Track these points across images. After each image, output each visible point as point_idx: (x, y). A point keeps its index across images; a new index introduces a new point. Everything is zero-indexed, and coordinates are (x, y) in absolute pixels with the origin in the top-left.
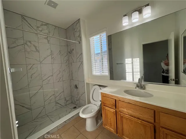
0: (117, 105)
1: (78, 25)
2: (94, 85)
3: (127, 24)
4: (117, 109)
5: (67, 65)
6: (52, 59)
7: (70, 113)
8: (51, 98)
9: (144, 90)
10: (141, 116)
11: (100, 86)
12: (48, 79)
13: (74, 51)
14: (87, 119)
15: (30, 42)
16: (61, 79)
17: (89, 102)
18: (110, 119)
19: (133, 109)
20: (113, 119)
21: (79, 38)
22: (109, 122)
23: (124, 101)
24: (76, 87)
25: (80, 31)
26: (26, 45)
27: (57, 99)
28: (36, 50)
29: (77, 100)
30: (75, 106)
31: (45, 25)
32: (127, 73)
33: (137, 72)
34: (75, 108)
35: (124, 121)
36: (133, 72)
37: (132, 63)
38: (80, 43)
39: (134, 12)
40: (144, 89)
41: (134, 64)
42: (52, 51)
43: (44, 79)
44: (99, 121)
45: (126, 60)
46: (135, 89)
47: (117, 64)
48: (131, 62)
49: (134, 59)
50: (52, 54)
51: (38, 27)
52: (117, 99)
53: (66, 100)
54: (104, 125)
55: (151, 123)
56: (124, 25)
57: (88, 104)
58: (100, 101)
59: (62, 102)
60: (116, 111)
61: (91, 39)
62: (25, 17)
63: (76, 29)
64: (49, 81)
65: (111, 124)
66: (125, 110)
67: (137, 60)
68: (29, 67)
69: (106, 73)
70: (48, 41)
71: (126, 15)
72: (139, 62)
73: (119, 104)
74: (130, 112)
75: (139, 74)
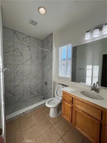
0: (73, 102)
1: (51, 37)
2: (59, 84)
3: (89, 38)
4: (73, 105)
5: (41, 67)
6: (31, 61)
7: (39, 101)
8: (28, 89)
9: (97, 94)
10: (91, 113)
11: (63, 85)
12: (27, 76)
13: (47, 57)
14: (51, 108)
15: (18, 49)
16: (36, 76)
17: (54, 96)
18: (68, 111)
19: (85, 107)
20: (69, 112)
21: (51, 48)
22: (66, 114)
23: (79, 99)
24: (46, 83)
25: (52, 42)
26: (15, 51)
27: (32, 90)
28: (21, 55)
29: (46, 93)
30: (44, 97)
31: (28, 37)
32: (87, 77)
33: (96, 77)
34: (44, 98)
35: (78, 115)
36: (92, 77)
37: (93, 69)
38: (51, 51)
39: (95, 29)
40: (98, 92)
41: (94, 70)
42: (31, 56)
43: (25, 75)
44: (60, 111)
45: (87, 66)
46: (90, 91)
47: (80, 69)
48: (91, 69)
49: (94, 66)
50: (31, 58)
51: (23, 39)
52: (74, 97)
53: (38, 92)
54: (63, 115)
55: (98, 121)
56: (86, 39)
57: (53, 97)
58: (62, 97)
59: (36, 93)
60: (72, 106)
61: (60, 48)
62: (15, 32)
63: (49, 41)
64: (27, 77)
65: (67, 115)
66: (79, 107)
67: (96, 67)
68: (16, 66)
69: (69, 76)
70: (29, 49)
71: (88, 32)
72: (98, 69)
73: (75, 102)
74: (82, 109)
75: (97, 79)
